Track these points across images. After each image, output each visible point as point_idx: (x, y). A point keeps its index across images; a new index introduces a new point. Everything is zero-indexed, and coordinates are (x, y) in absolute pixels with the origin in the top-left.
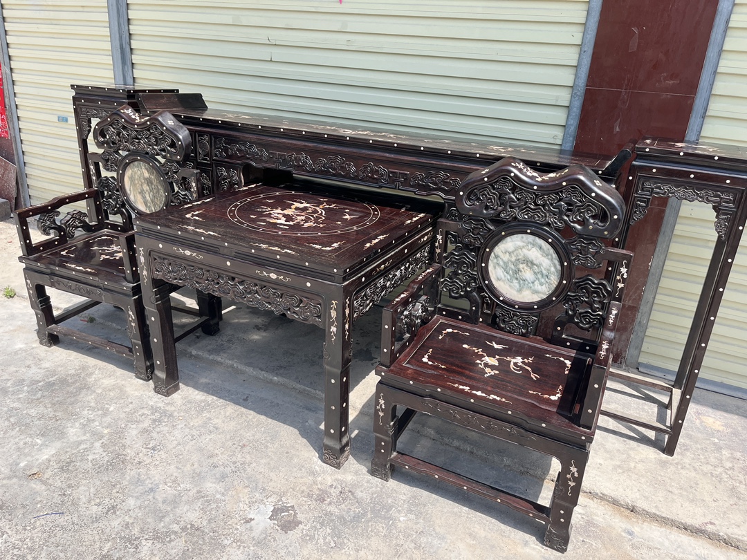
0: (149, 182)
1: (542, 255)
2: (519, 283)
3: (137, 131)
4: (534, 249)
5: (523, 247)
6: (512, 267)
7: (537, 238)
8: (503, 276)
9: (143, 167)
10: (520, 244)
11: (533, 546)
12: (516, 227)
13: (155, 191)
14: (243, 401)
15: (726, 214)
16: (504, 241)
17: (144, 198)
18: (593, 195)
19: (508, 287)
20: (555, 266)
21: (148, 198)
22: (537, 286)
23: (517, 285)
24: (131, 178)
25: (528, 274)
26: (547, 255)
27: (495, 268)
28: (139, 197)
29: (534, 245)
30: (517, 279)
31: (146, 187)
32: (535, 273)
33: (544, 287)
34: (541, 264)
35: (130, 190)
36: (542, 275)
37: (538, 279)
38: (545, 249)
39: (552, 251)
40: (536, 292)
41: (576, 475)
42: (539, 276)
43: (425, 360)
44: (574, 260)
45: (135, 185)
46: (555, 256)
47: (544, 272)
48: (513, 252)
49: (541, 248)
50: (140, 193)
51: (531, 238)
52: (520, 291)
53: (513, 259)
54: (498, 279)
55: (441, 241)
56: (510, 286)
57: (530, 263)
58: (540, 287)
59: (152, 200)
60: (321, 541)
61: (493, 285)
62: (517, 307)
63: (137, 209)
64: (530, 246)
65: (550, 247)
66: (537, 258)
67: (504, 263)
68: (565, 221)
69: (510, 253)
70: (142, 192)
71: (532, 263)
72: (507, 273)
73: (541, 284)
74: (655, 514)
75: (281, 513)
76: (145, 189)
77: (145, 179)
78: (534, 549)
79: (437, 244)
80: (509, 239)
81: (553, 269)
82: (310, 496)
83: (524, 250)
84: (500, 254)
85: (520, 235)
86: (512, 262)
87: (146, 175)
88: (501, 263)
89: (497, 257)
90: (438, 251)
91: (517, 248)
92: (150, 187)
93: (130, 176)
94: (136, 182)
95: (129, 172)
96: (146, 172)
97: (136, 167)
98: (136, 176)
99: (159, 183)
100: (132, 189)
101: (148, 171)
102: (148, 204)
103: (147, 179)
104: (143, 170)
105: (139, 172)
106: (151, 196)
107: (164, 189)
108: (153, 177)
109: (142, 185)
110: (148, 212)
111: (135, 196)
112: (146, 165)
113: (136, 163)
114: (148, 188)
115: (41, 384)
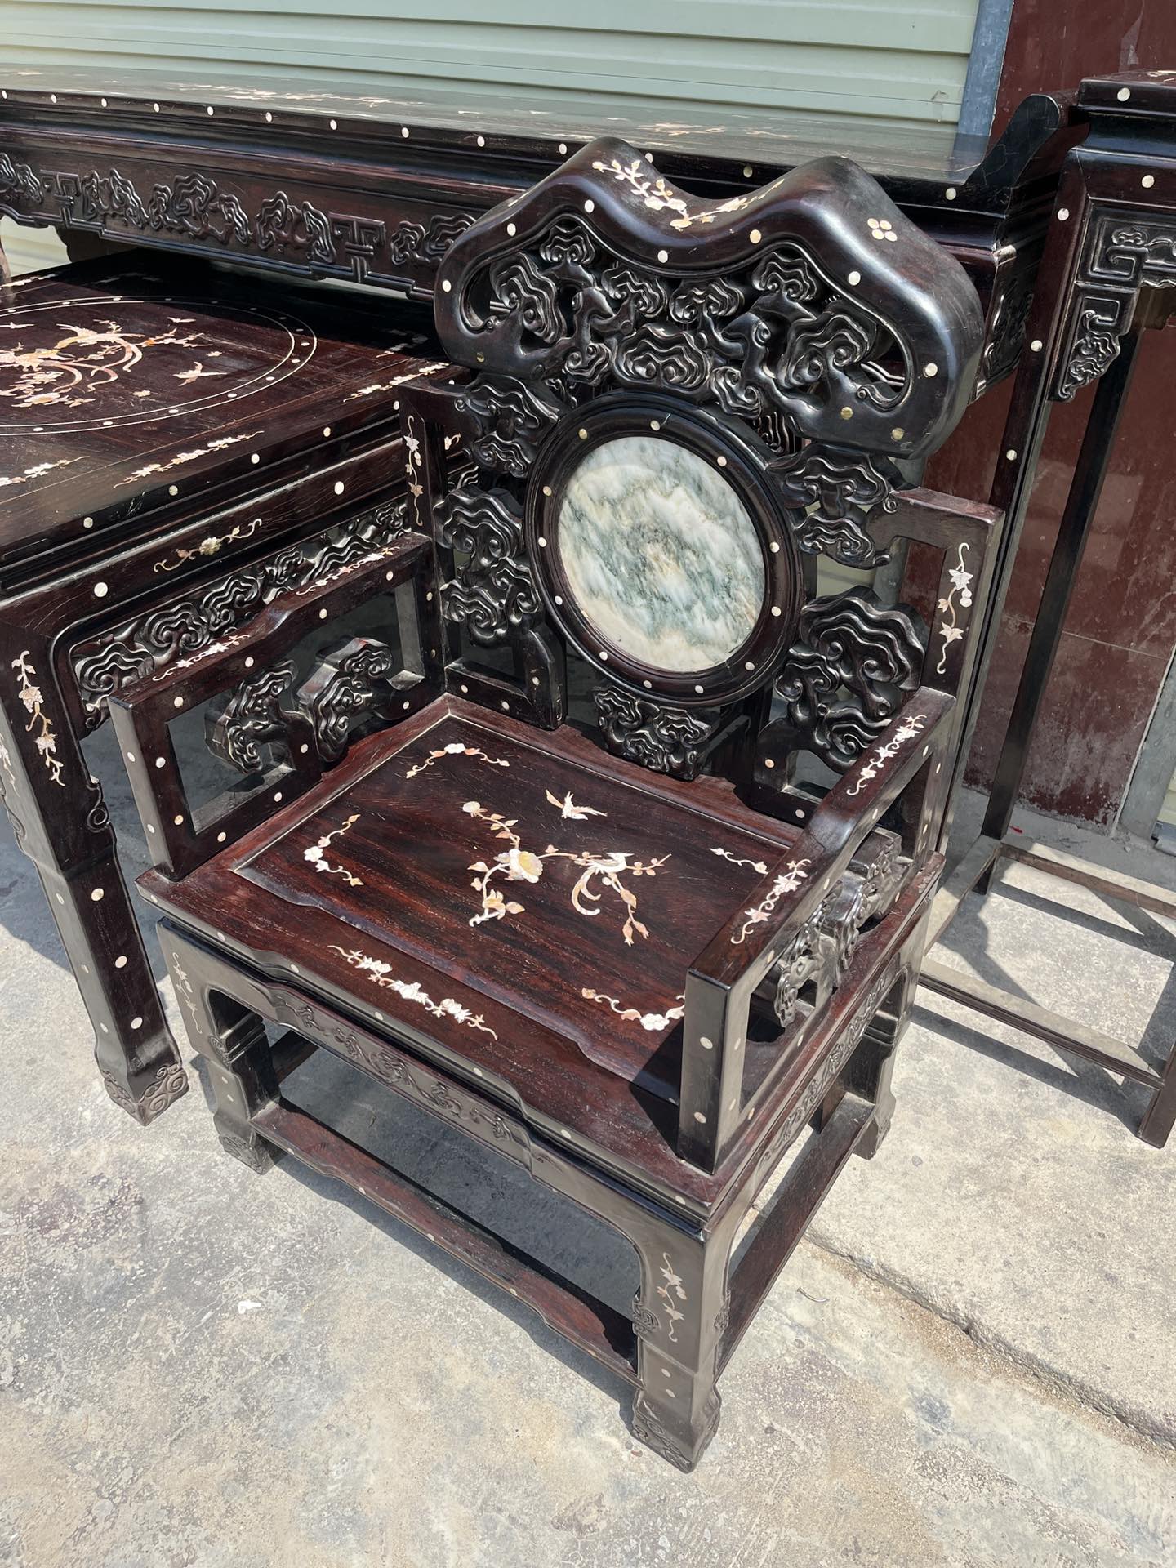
1: (706, 514)
2: (650, 606)
4: (680, 492)
5: (649, 483)
6: (626, 551)
7: (685, 453)
8: (603, 583)
10: (637, 470)
11: (602, 1435)
16: (589, 463)
18: (854, 278)
19: (620, 619)
20: (747, 555)
22: (702, 623)
23: (645, 614)
25: (671, 580)
26: (720, 514)
27: (579, 554)
29: (679, 476)
30: (642, 593)
32: (691, 576)
33: (719, 624)
34: (706, 547)
36: (713, 582)
37: (701, 596)
38: (714, 493)
40: (698, 640)
42: (705, 587)
43: (313, 854)
44: (803, 532)
46: (743, 518)
47: (718, 574)
48: (621, 500)
49: (699, 488)
51: (667, 451)
52: (654, 633)
53: (626, 525)
54: (593, 592)
55: (418, 456)
56: (626, 615)
57: (676, 542)
58: (708, 623)
61: (578, 610)
62: (647, 684)
64: (668, 481)
65: (724, 484)
66: (691, 523)
67: (602, 537)
68: (763, 386)
69: (613, 504)
71: (682, 544)
72: (615, 572)
73: (713, 615)
78: (602, 1445)
79: (409, 468)
80: (604, 453)
81: (741, 564)
83: (652, 494)
84: (588, 508)
86: (622, 535)
88: (594, 539)
89: (578, 515)
90: (417, 490)
91: (633, 488)
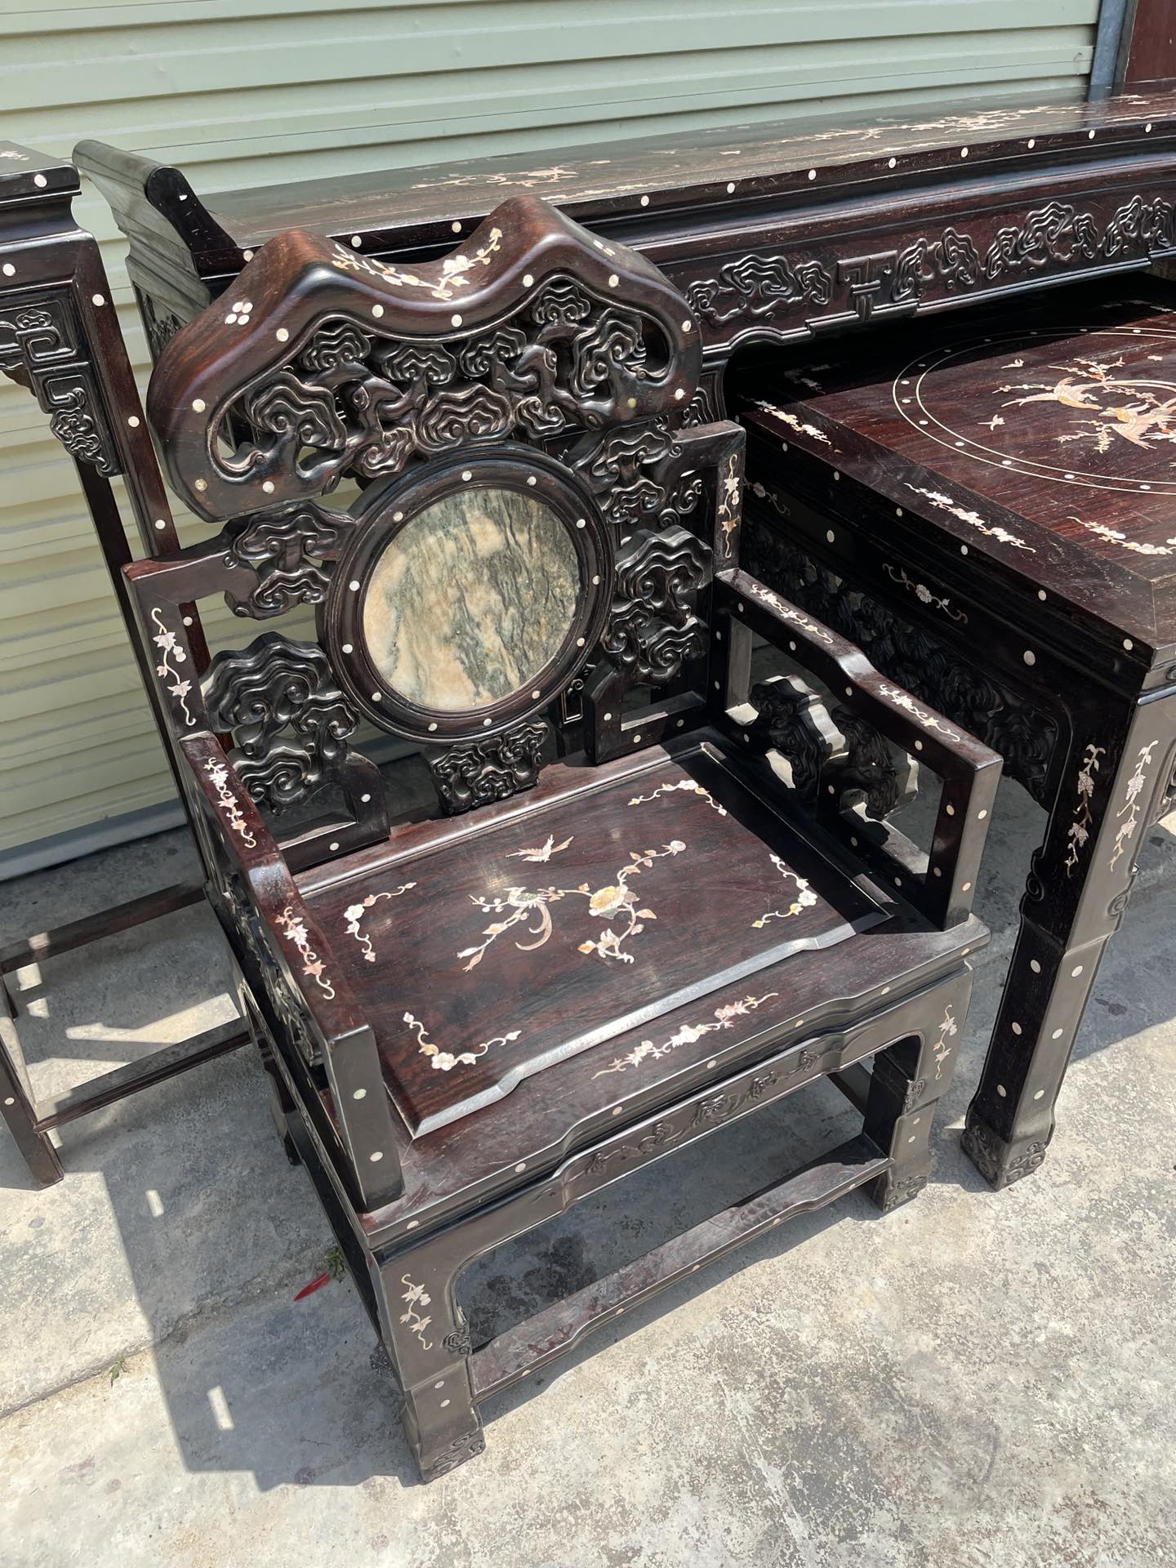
0: (500, 567)
9: (474, 515)
13: (527, 596)
17: (469, 649)
21: (490, 640)
24: (405, 596)
28: (446, 661)
31: (482, 599)
35: (394, 651)
45: (422, 615)
50: (447, 640)
59: (510, 645)
63: (436, 715)
70: (461, 635)
76: (474, 610)
77: (477, 564)
87: (489, 538)
92: (508, 590)
93: (394, 586)
94: (432, 597)
95: (392, 568)
96: (490, 527)
97: (432, 530)
98: (434, 572)
99: (557, 548)
100: (402, 643)
101: (499, 523)
102: (490, 668)
103: (490, 562)
104: (474, 528)
105: (450, 546)
106: (507, 624)
107: (582, 565)
108: (522, 538)
109: (461, 600)
110: (486, 700)
111: (417, 666)
112: (493, 493)
113: (435, 510)
114: (494, 597)
115: (797, 1527)
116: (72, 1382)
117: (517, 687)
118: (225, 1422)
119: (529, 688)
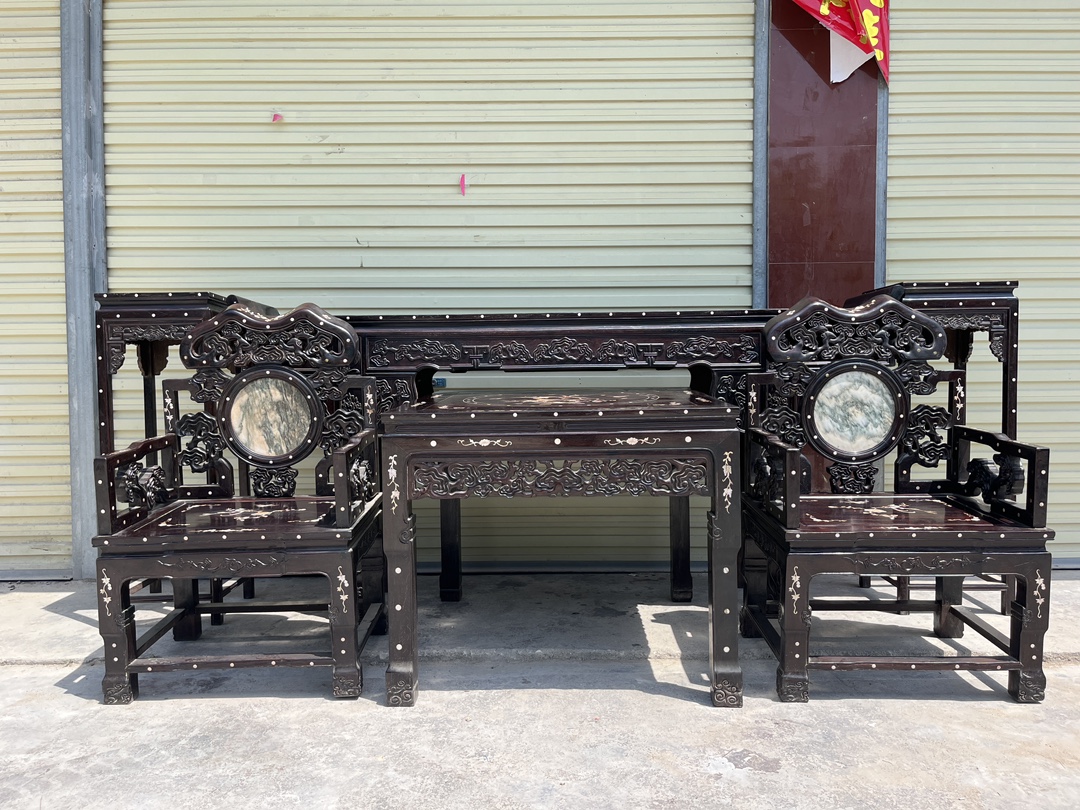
0: (280, 407)
1: (872, 392)
2: (851, 430)
3: (267, 334)
4: (862, 387)
5: (850, 387)
6: (841, 413)
7: (864, 374)
8: (831, 427)
9: (272, 387)
10: (845, 384)
12: (840, 366)
13: (291, 419)
14: (526, 684)
15: (998, 336)
16: (828, 385)
17: (268, 433)
18: (914, 316)
19: (838, 438)
20: (887, 402)
21: (275, 432)
22: (872, 430)
23: (849, 433)
24: (246, 408)
25: (859, 418)
26: (877, 391)
27: (821, 418)
28: (258, 435)
29: (861, 382)
30: (848, 426)
31: (273, 416)
32: (867, 414)
33: (879, 429)
34: (872, 403)
35: (241, 426)
36: (875, 414)
37: (871, 421)
38: (874, 384)
39: (881, 385)
40: (871, 436)
41: (1043, 588)
42: (872, 417)
44: (907, 388)
45: (252, 416)
46: (885, 390)
47: (877, 411)
48: (839, 395)
49: (869, 384)
50: (260, 428)
51: (857, 375)
52: (853, 439)
53: (841, 403)
54: (827, 432)
55: (755, 398)
56: (841, 436)
57: (860, 404)
59: (283, 436)
60: (823, 766)
61: (822, 439)
62: (854, 459)
63: (253, 454)
64: (857, 384)
65: (878, 381)
66: (866, 397)
67: (831, 410)
69: (836, 397)
70: (265, 427)
71: (862, 404)
72: (836, 421)
73: (876, 426)
74: (1065, 654)
75: (742, 759)
76: (271, 419)
77: (273, 403)
79: (750, 404)
80: (832, 381)
81: (885, 405)
82: (749, 736)
83: (851, 390)
84: (826, 401)
85: (845, 374)
86: (839, 407)
87: (277, 396)
88: (828, 411)
89: (822, 405)
90: (753, 411)
91: (843, 390)
92: (283, 415)
93: (243, 404)
94: (256, 411)
95: (242, 398)
96: (278, 392)
97: (258, 388)
98: (257, 402)
99: (302, 405)
100: (244, 424)
101: (281, 391)
102: (275, 443)
103: (277, 404)
104: (272, 391)
105: (263, 395)
106: (282, 427)
107: (311, 413)
108: (289, 398)
109: (266, 414)
110: (273, 454)
111: (249, 434)
112: (279, 381)
113: (259, 382)
114: (278, 416)
115: (183, 742)
116: (56, 663)
117: (285, 452)
118: (76, 681)
119: (289, 454)
